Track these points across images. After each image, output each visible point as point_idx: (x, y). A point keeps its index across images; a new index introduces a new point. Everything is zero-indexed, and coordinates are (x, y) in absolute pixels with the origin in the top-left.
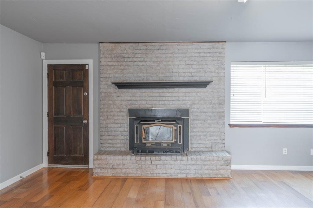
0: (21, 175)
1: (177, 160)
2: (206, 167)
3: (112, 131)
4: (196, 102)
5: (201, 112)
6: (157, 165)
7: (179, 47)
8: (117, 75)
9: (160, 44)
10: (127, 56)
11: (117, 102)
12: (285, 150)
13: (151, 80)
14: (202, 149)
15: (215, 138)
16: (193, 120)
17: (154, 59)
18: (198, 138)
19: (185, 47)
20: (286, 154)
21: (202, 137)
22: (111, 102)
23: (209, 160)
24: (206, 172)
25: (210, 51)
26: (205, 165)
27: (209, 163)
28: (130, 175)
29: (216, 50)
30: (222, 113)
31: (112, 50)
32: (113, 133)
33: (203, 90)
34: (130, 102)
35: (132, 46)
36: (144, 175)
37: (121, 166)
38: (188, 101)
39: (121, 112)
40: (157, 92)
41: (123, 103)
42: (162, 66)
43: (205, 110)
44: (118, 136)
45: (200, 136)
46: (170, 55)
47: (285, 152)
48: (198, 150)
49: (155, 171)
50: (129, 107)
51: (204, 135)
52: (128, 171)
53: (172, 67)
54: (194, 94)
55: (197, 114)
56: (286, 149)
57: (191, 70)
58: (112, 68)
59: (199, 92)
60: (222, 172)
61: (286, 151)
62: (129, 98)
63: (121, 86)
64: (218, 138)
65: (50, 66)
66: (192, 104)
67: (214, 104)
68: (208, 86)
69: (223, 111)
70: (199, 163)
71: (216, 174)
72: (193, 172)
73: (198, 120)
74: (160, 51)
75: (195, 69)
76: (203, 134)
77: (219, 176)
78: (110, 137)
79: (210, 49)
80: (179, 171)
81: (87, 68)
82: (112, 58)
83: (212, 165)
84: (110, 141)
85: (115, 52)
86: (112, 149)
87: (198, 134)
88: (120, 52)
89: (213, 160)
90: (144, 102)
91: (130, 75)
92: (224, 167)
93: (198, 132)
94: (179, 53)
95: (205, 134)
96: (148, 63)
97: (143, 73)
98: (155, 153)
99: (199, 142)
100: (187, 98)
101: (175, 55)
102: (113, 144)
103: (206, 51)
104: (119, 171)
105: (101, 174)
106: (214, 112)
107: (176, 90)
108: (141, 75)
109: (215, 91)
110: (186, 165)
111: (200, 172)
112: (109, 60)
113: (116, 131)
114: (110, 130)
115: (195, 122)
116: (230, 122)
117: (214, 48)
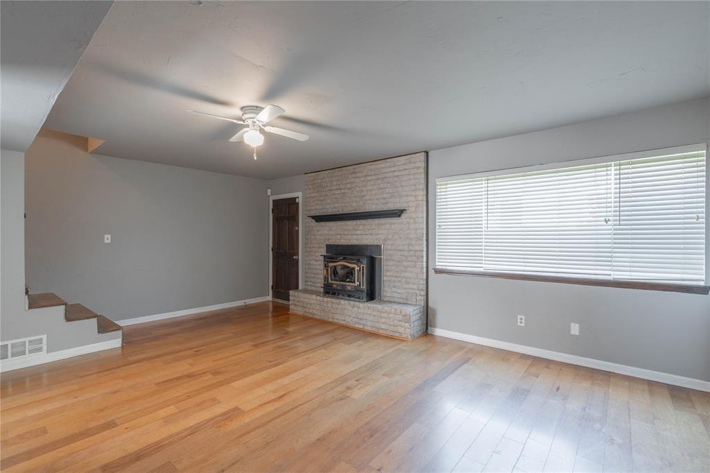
0: (245, 301)
1: (354, 306)
2: (383, 320)
3: (313, 269)
4: (390, 237)
5: (395, 250)
6: (337, 309)
7: (373, 167)
8: (318, 207)
9: (354, 167)
10: (325, 185)
11: (318, 237)
12: (521, 319)
13: (346, 211)
14: (396, 300)
15: (411, 286)
16: (387, 260)
17: (349, 186)
18: (392, 285)
19: (378, 166)
20: (523, 325)
21: (396, 284)
22: (312, 237)
23: (386, 312)
24: (383, 326)
25: (406, 167)
26: (381, 317)
27: (386, 315)
28: (315, 317)
29: (413, 165)
30: (420, 253)
31: (314, 180)
32: (314, 271)
33: (397, 221)
34: (328, 237)
35: (329, 173)
36: (326, 318)
37: (309, 306)
38: (381, 236)
39: (320, 248)
40: (351, 224)
41: (322, 237)
42: (355, 193)
43: (400, 248)
44: (318, 274)
45: (394, 281)
46: (363, 179)
47: (521, 323)
48: (392, 300)
49: (336, 316)
50: (327, 243)
51: (399, 281)
52: (315, 312)
53: (365, 193)
54: (387, 226)
55: (391, 252)
56: (523, 317)
57: (385, 196)
58: (314, 199)
59: (392, 224)
60: (401, 330)
61: (523, 321)
62: (326, 232)
63: (319, 219)
64: (415, 287)
65: (274, 201)
66: (385, 240)
67: (411, 239)
68: (404, 216)
69: (421, 249)
70: (375, 313)
71: (394, 332)
72: (369, 324)
73: (392, 260)
74: (353, 175)
75: (389, 193)
76: (397, 279)
77: (397, 334)
78: (312, 275)
79: (405, 164)
80: (356, 320)
81: (297, 201)
82: (314, 189)
83: (390, 318)
84: (312, 280)
85: (316, 182)
86: (313, 288)
87: (393, 279)
88: (319, 181)
89: (391, 313)
90: (339, 237)
91: (327, 206)
92: (402, 323)
93: (392, 276)
94: (372, 175)
95: (399, 279)
96: (343, 191)
97: (339, 203)
98: (340, 296)
99: (394, 290)
100: (380, 232)
101: (369, 178)
102: (314, 283)
103: (401, 168)
104: (307, 310)
105: (295, 312)
106: (410, 251)
107: (370, 221)
108: (337, 205)
109: (412, 221)
110: (363, 314)
111: (377, 325)
112: (312, 191)
113: (316, 269)
114: (312, 267)
115: (388, 263)
116: (436, 266)
117: (410, 163)
